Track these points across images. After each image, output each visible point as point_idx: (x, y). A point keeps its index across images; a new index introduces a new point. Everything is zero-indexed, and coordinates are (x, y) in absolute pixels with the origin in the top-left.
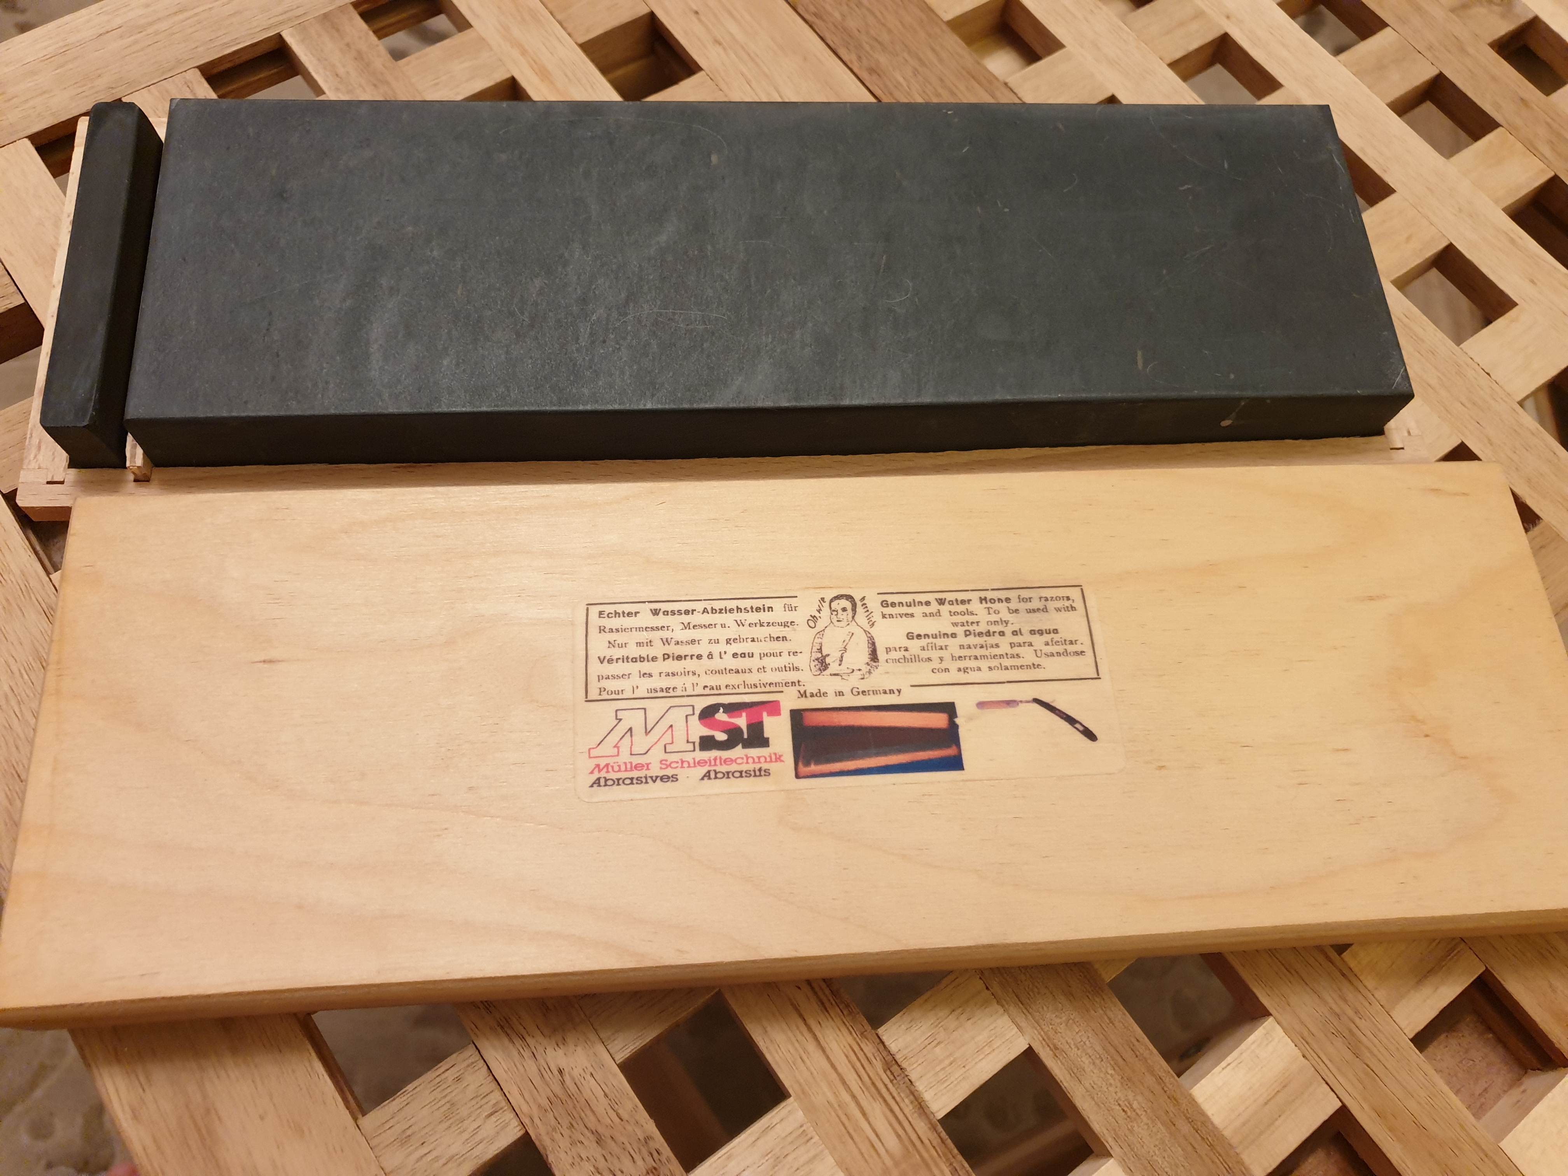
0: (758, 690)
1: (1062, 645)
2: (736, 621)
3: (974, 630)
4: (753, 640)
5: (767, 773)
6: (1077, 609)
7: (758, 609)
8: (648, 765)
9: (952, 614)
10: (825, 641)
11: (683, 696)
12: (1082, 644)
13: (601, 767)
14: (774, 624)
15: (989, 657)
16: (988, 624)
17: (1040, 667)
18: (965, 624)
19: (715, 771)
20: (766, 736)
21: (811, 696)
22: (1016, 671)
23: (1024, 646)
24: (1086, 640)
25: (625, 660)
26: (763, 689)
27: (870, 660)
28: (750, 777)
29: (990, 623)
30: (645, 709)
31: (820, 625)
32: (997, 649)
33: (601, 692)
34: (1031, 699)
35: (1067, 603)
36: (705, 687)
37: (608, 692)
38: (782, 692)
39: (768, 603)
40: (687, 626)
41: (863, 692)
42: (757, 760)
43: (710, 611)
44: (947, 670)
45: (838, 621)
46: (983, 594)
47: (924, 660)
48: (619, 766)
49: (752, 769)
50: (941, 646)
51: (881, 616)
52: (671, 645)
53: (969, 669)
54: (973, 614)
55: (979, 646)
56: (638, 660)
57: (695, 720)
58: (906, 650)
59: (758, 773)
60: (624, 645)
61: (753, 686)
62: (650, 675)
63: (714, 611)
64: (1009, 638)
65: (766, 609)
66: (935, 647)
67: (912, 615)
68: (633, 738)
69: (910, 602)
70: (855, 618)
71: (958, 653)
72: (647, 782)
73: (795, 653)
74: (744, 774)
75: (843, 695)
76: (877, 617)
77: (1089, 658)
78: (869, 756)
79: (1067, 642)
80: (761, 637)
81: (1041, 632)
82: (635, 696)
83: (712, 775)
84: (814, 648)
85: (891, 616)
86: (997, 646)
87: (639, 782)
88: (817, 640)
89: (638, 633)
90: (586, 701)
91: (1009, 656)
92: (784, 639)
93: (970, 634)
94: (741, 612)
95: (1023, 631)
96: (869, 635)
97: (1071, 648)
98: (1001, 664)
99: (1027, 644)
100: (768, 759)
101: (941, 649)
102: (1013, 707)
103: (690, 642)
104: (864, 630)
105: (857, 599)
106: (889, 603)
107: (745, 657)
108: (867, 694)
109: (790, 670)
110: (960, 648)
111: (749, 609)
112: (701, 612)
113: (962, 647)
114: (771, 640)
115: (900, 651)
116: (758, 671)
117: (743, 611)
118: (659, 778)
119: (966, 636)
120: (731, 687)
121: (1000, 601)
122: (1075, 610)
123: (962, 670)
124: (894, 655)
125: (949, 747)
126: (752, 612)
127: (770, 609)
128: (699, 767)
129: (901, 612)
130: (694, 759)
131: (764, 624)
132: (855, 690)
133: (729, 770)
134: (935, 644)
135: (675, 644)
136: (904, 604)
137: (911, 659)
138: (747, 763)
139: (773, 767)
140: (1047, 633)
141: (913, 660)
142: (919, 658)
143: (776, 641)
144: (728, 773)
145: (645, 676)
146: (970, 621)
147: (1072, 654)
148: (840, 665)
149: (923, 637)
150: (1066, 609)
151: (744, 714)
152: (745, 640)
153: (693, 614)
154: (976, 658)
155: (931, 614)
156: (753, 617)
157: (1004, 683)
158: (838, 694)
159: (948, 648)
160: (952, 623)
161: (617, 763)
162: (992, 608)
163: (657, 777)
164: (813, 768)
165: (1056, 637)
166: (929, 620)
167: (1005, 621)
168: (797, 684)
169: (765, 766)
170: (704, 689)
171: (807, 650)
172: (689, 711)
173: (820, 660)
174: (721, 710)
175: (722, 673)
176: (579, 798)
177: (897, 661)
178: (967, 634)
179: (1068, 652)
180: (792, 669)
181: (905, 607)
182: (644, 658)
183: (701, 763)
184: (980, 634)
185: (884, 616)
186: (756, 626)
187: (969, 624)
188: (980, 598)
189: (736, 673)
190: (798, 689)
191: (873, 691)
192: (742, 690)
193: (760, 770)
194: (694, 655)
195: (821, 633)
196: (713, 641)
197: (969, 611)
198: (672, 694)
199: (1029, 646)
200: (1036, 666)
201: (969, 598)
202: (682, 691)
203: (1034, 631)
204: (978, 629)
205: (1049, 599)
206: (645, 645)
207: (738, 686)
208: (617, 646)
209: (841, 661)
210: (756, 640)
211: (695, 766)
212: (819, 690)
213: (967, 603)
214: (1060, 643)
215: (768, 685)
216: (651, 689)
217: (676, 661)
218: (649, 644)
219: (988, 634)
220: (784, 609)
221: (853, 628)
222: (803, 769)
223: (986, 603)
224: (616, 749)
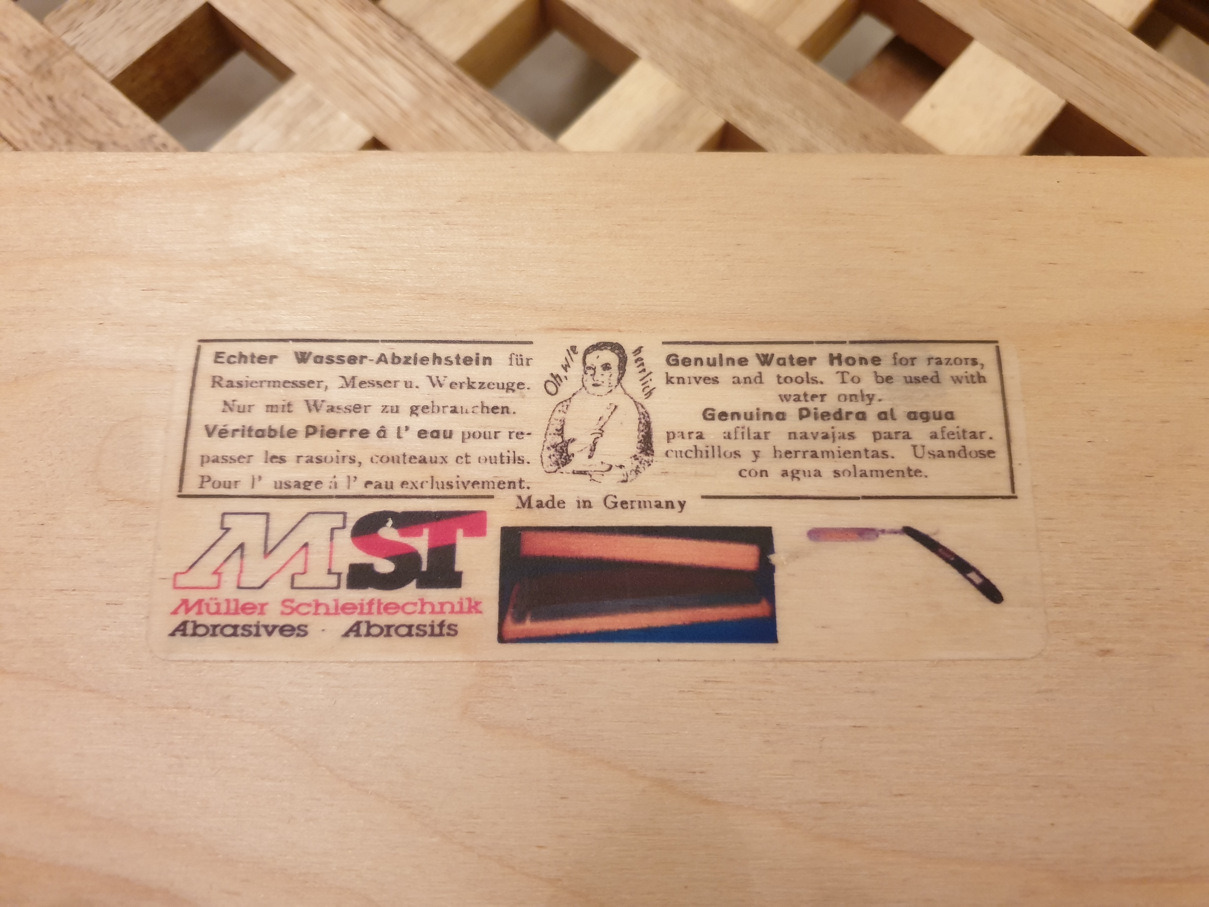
0: (454, 492)
1: (959, 439)
2: (430, 377)
3: (816, 409)
4: (454, 411)
5: (453, 631)
6: (987, 379)
7: (467, 361)
8: (263, 605)
9: (782, 380)
10: (570, 416)
11: (330, 497)
12: (991, 438)
13: (191, 604)
14: (492, 386)
15: (836, 454)
16: (839, 400)
17: (918, 474)
18: (802, 398)
19: (368, 622)
20: (458, 568)
21: (538, 506)
22: (879, 479)
23: (896, 438)
24: (999, 433)
25: (246, 433)
26: (462, 492)
27: (639, 451)
28: (423, 636)
29: (842, 398)
30: (267, 514)
31: (566, 391)
32: (852, 442)
33: (203, 482)
34: (899, 526)
35: (972, 370)
36: (368, 483)
37: (214, 483)
38: (492, 497)
39: (485, 351)
40: (350, 383)
41: (624, 503)
42: (438, 608)
43: (389, 360)
44: (764, 473)
45: (594, 385)
46: (835, 350)
47: (728, 454)
48: (218, 605)
49: (428, 623)
50: (759, 433)
51: (665, 381)
52: (321, 411)
53: (801, 473)
54: (817, 382)
55: (820, 436)
56: (267, 433)
57: (344, 538)
58: (700, 437)
59: (437, 630)
60: (247, 409)
61: (446, 486)
62: (282, 460)
63: (396, 360)
64: (873, 424)
65: (481, 361)
66: (747, 434)
67: (715, 380)
68: (246, 561)
69: (714, 359)
70: (621, 381)
71: (785, 445)
72: (258, 635)
73: (520, 435)
74: (414, 631)
75: (590, 507)
76: (657, 381)
77: (1000, 463)
78: (624, 610)
79: (968, 435)
80: (468, 405)
81: (925, 417)
82: (257, 491)
83: (363, 629)
84: (551, 426)
85: (681, 380)
86: (852, 436)
87: (246, 633)
88: (558, 415)
89: (272, 390)
90: (179, 496)
91: (870, 454)
92: (505, 410)
93: (808, 415)
94: (440, 363)
95: (897, 413)
96: (641, 410)
97: (973, 445)
98: (854, 466)
99: (901, 436)
100: (457, 608)
101: (758, 437)
102: (869, 539)
103: (352, 408)
104: (635, 402)
105: (629, 349)
106: (680, 359)
107: (438, 437)
108: (629, 506)
109: (509, 463)
110: (790, 438)
111: (453, 359)
112: (376, 360)
113: (792, 435)
114: (482, 412)
115: (690, 438)
116: (457, 461)
117: (443, 361)
118: (277, 629)
119: (801, 417)
120: (410, 485)
121: (863, 362)
122: (985, 382)
123: (790, 474)
124: (679, 444)
125: (757, 601)
126: (458, 363)
127: (487, 361)
128: (343, 616)
129: (698, 375)
130: (336, 601)
131: (474, 385)
132: (610, 500)
133: (390, 623)
134: (748, 429)
135: (328, 411)
136: (705, 361)
137: (707, 452)
138: (422, 612)
139: (462, 621)
140: (935, 419)
141: (710, 454)
142: (719, 451)
143: (491, 414)
144: (389, 627)
145: (274, 460)
146: (810, 393)
147: (974, 455)
148: (590, 457)
149: (729, 417)
150: (970, 379)
151: (426, 531)
152: (441, 408)
153: (361, 362)
154: (814, 455)
155: (747, 380)
156: (458, 373)
157: (857, 498)
158: (582, 504)
159: (769, 436)
160: (780, 396)
161: (216, 599)
162: (848, 372)
163: (275, 627)
164: (530, 626)
165: (951, 425)
166: (742, 391)
167: (868, 395)
168: (517, 485)
169: (450, 619)
170: (366, 487)
171: (539, 430)
172: (337, 521)
173: (558, 448)
174: (390, 523)
175: (398, 462)
176: (151, 651)
177: (683, 455)
178: (804, 414)
179: (968, 450)
180: (511, 461)
181: (705, 367)
182: (275, 431)
183: (346, 609)
184: (825, 416)
185: (669, 381)
186: (461, 387)
187: (809, 398)
188: (831, 355)
189: (420, 462)
190: (519, 494)
191: (640, 502)
192: (427, 491)
193: (441, 625)
194: (355, 430)
195: (565, 403)
196: (389, 409)
197: (810, 376)
198: (314, 492)
199: (904, 438)
200: (912, 473)
201: (812, 355)
202: (330, 487)
203: (915, 413)
204: (822, 407)
205: (944, 362)
206: (280, 409)
207: (422, 483)
208: (236, 409)
209: (593, 450)
210: (459, 410)
211: (336, 613)
212: (553, 496)
213: (808, 363)
214: (956, 436)
215: (470, 484)
216: (281, 483)
217: (326, 439)
218: (286, 409)
219: (839, 415)
220: (509, 362)
221: (618, 397)
222: (512, 628)
223: (840, 364)
224: (215, 578)
